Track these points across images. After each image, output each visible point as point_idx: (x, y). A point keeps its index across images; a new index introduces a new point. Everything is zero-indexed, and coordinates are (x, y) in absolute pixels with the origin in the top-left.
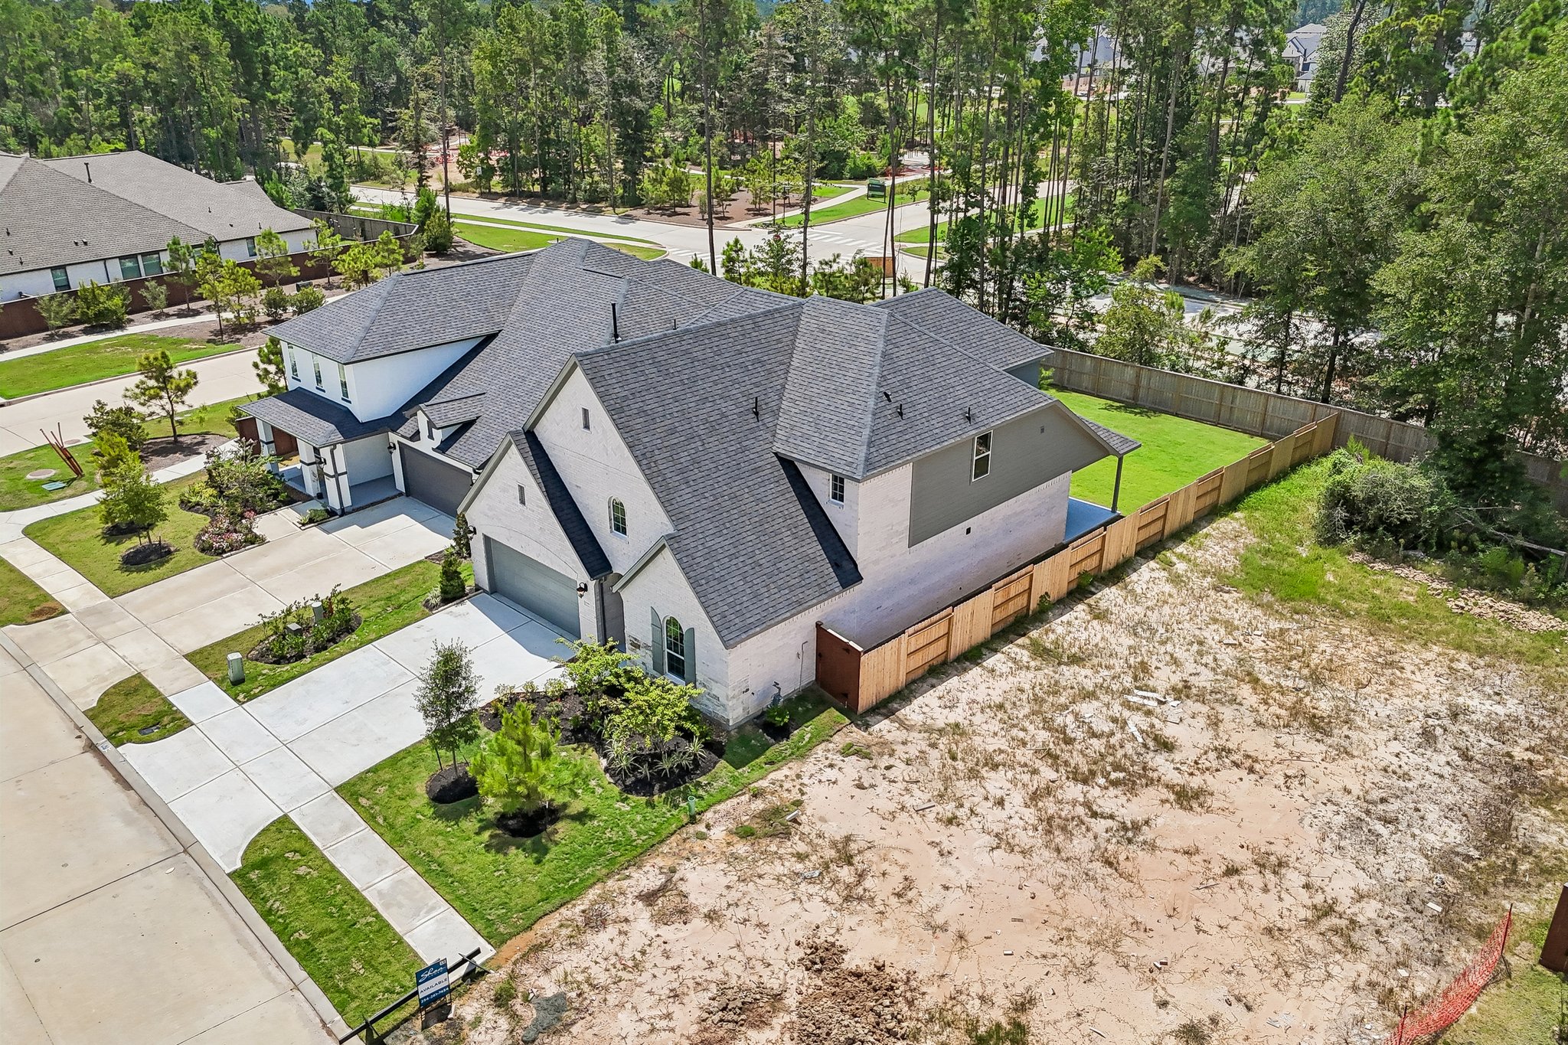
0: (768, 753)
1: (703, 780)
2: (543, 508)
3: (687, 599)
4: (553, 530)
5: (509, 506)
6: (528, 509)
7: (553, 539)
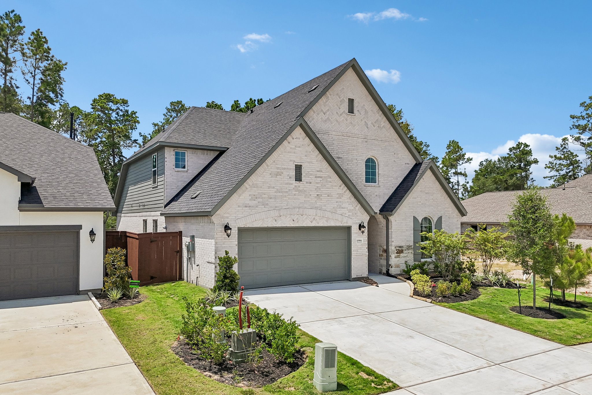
2: (321, 177)
3: (437, 199)
4: (330, 192)
5: (280, 188)
6: (305, 183)
7: (330, 200)
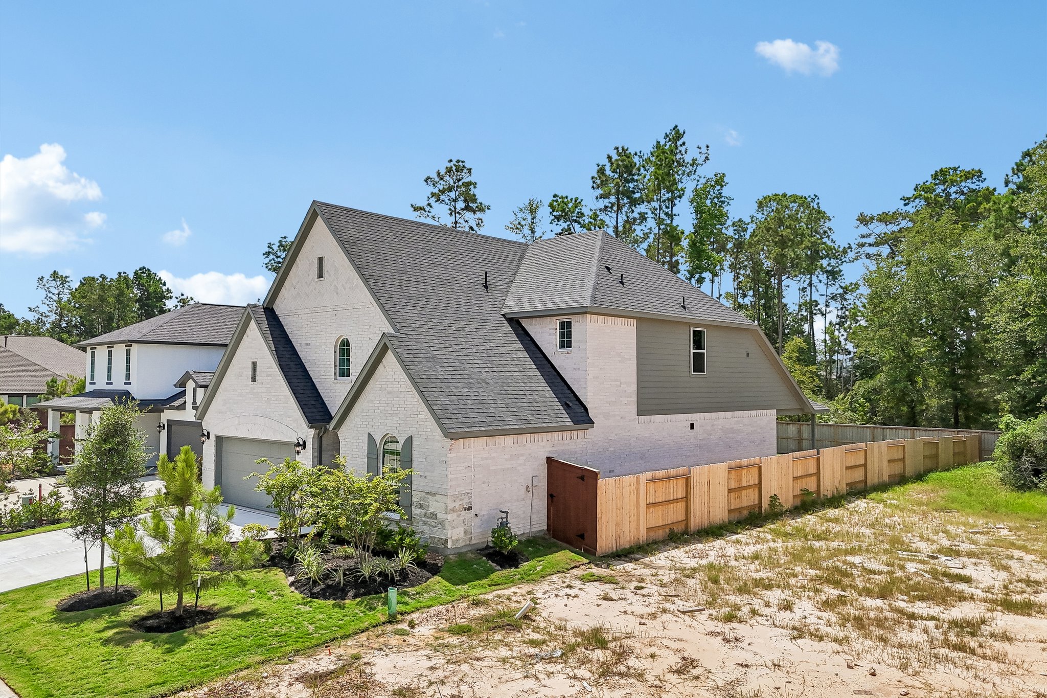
0: (492, 576)
1: (411, 590)
2: (271, 375)
3: (406, 403)
4: (279, 394)
5: (241, 391)
6: (258, 383)
7: (278, 405)
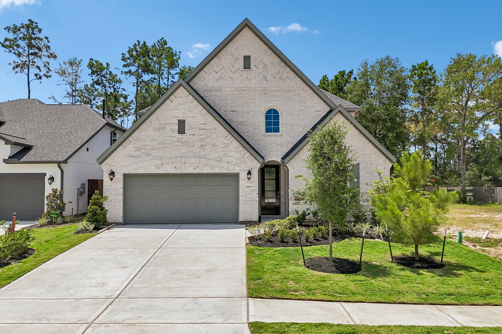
2: (205, 129)
4: (216, 142)
5: (163, 140)
6: (188, 135)
7: (216, 149)
